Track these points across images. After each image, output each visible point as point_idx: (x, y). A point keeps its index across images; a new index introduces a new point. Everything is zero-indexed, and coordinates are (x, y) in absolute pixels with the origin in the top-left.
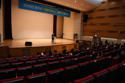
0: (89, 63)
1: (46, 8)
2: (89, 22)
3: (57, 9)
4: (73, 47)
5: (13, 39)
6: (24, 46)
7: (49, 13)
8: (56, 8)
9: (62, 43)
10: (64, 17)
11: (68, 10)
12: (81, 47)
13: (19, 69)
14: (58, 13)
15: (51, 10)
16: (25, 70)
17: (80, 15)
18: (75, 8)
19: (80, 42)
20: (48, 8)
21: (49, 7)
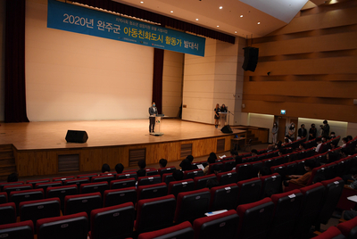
0: (271, 203)
1: (132, 27)
2: (262, 69)
3: (166, 32)
4: (212, 148)
5: (27, 121)
6: (64, 145)
7: (140, 41)
8: (163, 26)
9: (180, 134)
10: (187, 56)
11: (197, 34)
12: (236, 147)
13: (45, 225)
14: (168, 43)
15: (147, 33)
16: (65, 226)
17: (235, 49)
18: (218, 26)
19: (235, 131)
20: (138, 28)
21: (141, 26)
